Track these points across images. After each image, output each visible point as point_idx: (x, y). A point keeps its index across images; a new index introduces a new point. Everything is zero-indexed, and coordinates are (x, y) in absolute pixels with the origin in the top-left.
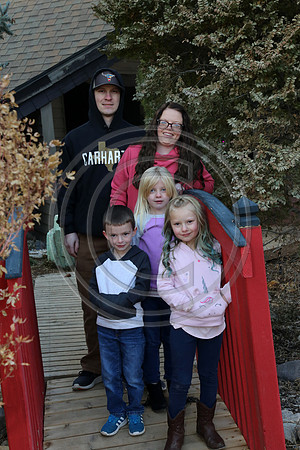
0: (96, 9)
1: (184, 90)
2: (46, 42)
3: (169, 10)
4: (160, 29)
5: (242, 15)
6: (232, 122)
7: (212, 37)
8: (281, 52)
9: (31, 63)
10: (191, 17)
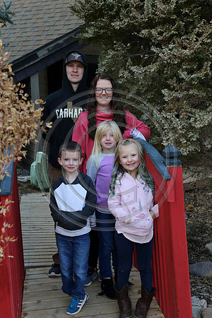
0: (72, 8)
1: (132, 68)
2: (37, 29)
3: (124, 11)
4: (117, 24)
5: (175, 17)
6: (165, 92)
7: (153, 31)
8: (201, 44)
9: (25, 44)
10: (139, 17)
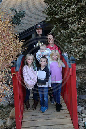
1: (62, 31)
5: (76, 14)
6: (72, 39)
7: (69, 19)
10: (64, 14)
